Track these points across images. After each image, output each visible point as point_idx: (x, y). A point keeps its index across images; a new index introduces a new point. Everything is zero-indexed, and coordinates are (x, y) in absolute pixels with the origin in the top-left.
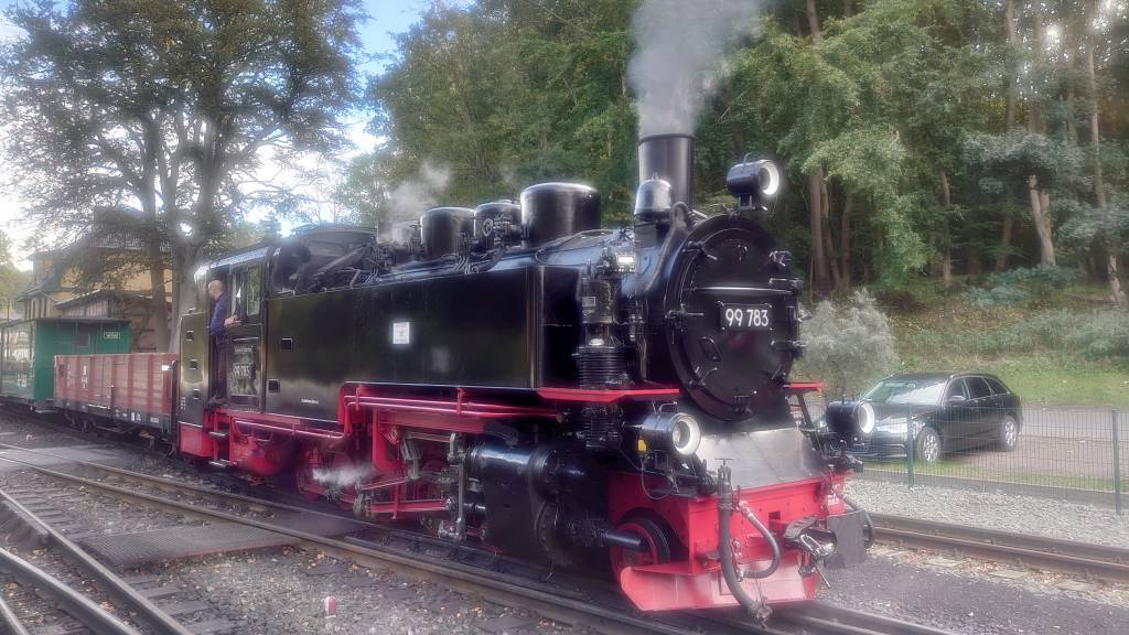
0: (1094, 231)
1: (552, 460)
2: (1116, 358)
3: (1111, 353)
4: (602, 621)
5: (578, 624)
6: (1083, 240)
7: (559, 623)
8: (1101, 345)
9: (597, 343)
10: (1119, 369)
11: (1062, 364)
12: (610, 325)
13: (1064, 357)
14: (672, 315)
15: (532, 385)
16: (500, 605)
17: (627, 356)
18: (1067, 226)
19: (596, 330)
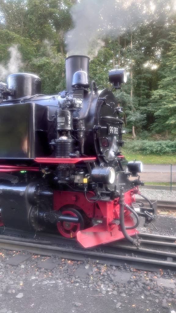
0: (135, 119)
1: (37, 188)
2: (140, 151)
3: (139, 150)
4: (63, 253)
5: (53, 255)
6: (132, 121)
7: (42, 256)
8: (137, 148)
9: (64, 138)
10: (141, 154)
11: (127, 153)
12: (70, 131)
13: (128, 152)
14: (95, 127)
15: (30, 157)
16: (11, 250)
17: (76, 144)
18: (128, 117)
19: (63, 132)
